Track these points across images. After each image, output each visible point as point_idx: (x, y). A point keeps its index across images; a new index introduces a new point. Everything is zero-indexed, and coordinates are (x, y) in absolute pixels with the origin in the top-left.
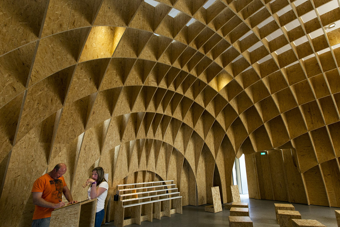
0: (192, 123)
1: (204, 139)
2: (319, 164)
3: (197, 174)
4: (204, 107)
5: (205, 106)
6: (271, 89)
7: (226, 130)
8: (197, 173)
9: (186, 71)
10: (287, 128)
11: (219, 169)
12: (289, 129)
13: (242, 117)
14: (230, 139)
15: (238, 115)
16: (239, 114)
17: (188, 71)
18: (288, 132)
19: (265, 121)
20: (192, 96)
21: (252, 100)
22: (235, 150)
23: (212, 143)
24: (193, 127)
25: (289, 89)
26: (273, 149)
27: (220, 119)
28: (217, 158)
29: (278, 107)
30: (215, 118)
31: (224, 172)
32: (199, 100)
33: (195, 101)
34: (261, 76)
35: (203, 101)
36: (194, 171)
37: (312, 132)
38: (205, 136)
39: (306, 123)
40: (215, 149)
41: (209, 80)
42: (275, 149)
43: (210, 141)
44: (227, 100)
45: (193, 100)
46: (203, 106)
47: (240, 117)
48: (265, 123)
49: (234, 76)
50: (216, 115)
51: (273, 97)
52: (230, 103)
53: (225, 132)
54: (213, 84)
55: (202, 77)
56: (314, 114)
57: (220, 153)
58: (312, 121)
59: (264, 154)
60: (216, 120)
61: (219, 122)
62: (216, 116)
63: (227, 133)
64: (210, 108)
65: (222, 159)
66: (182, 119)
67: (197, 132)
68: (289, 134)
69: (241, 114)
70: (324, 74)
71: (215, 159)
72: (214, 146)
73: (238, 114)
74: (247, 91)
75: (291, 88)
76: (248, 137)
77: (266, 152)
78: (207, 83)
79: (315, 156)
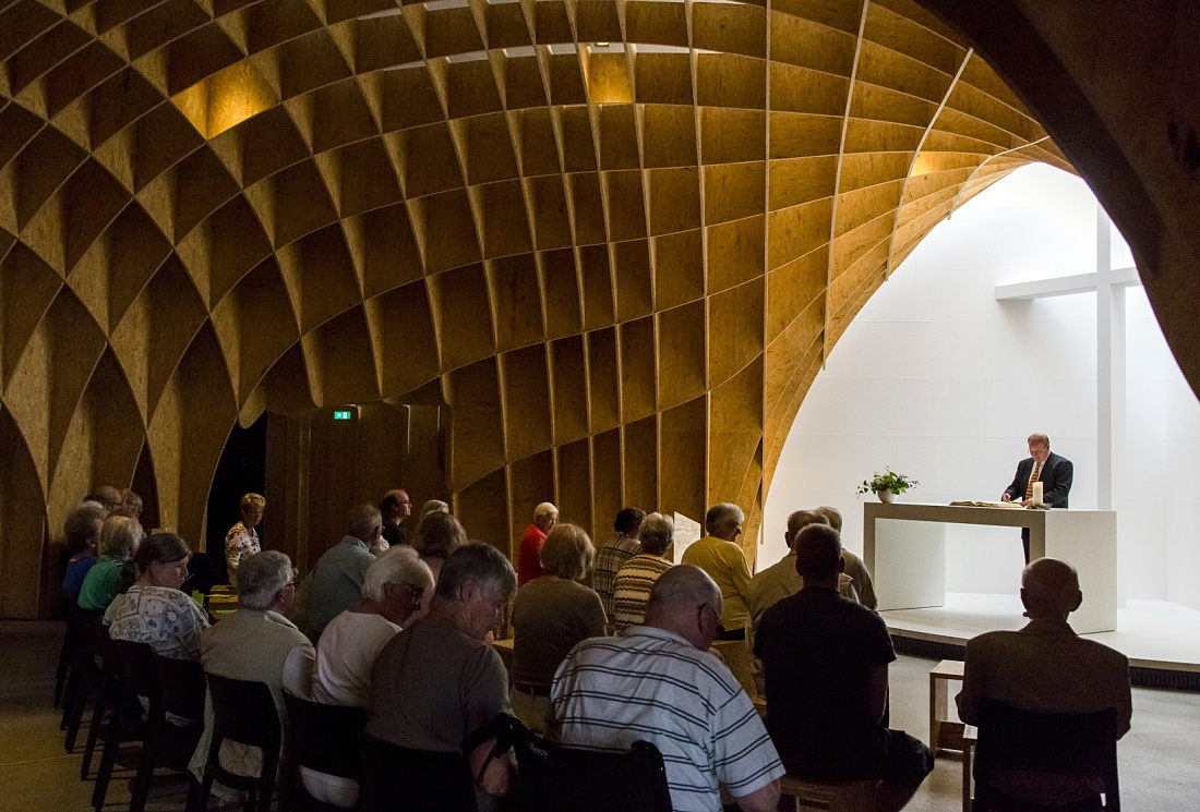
0: (60, 247)
1: (105, 328)
2: (506, 463)
3: (54, 484)
4: (131, 190)
5: (138, 186)
6: (408, 179)
7: (213, 304)
8: (57, 480)
9: (83, 26)
10: (438, 331)
11: (156, 465)
12: (444, 333)
13: (285, 259)
14: (223, 343)
15: (272, 250)
16: (278, 246)
17: (91, 29)
18: (439, 345)
19: (371, 292)
20: (84, 128)
21: (336, 202)
22: (236, 392)
23: (141, 349)
24: (63, 269)
25: (464, 196)
26: (381, 402)
27: (193, 252)
28: (156, 417)
29: (422, 250)
30: (172, 242)
31: (176, 482)
32: (115, 157)
33: (94, 154)
34: (384, 122)
35: (131, 163)
36: (42, 471)
37: (509, 358)
38: (115, 316)
39: (495, 324)
40: (149, 380)
41: (178, 84)
42: (386, 401)
43: (131, 343)
44: (238, 178)
45: (88, 148)
46: (127, 181)
47: (279, 258)
48: (368, 301)
49: (283, 93)
50: (181, 231)
51: (413, 208)
52: (248, 192)
53: (207, 313)
54: (190, 102)
55: (150, 67)
56: (524, 298)
57: (168, 398)
58: (514, 319)
59: (345, 415)
60: (175, 257)
61: (188, 264)
62: (178, 237)
63: (213, 316)
64: (156, 199)
65: (176, 424)
66: (15, 224)
67: (80, 294)
68: (440, 352)
69: (283, 249)
70: (566, 177)
71: (145, 424)
72: (145, 366)
73: (273, 244)
74: (324, 163)
75: (473, 193)
76: (298, 346)
77: (354, 412)
78: (164, 91)
79: (502, 440)
